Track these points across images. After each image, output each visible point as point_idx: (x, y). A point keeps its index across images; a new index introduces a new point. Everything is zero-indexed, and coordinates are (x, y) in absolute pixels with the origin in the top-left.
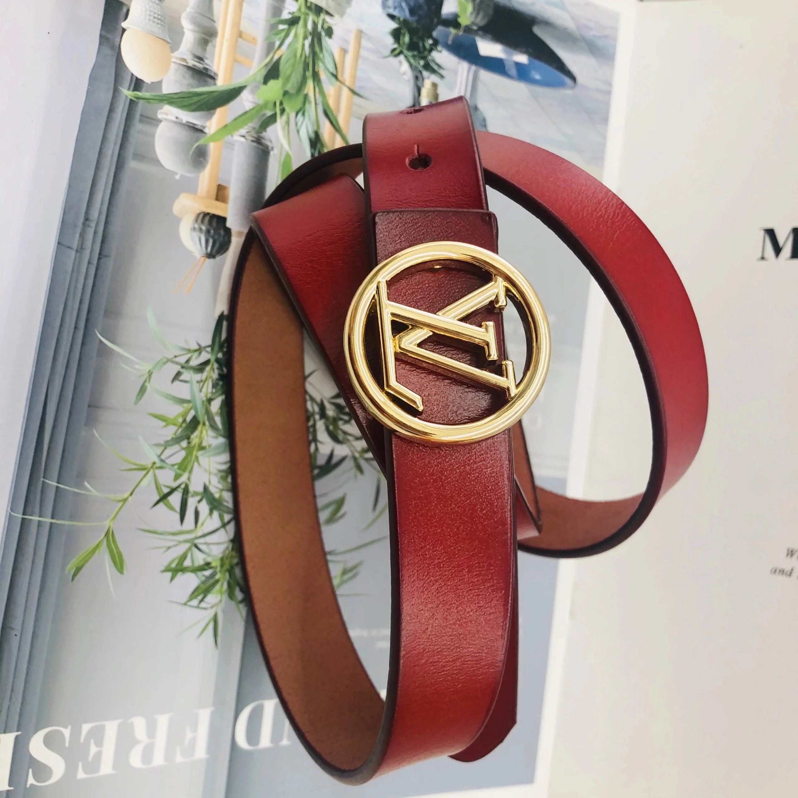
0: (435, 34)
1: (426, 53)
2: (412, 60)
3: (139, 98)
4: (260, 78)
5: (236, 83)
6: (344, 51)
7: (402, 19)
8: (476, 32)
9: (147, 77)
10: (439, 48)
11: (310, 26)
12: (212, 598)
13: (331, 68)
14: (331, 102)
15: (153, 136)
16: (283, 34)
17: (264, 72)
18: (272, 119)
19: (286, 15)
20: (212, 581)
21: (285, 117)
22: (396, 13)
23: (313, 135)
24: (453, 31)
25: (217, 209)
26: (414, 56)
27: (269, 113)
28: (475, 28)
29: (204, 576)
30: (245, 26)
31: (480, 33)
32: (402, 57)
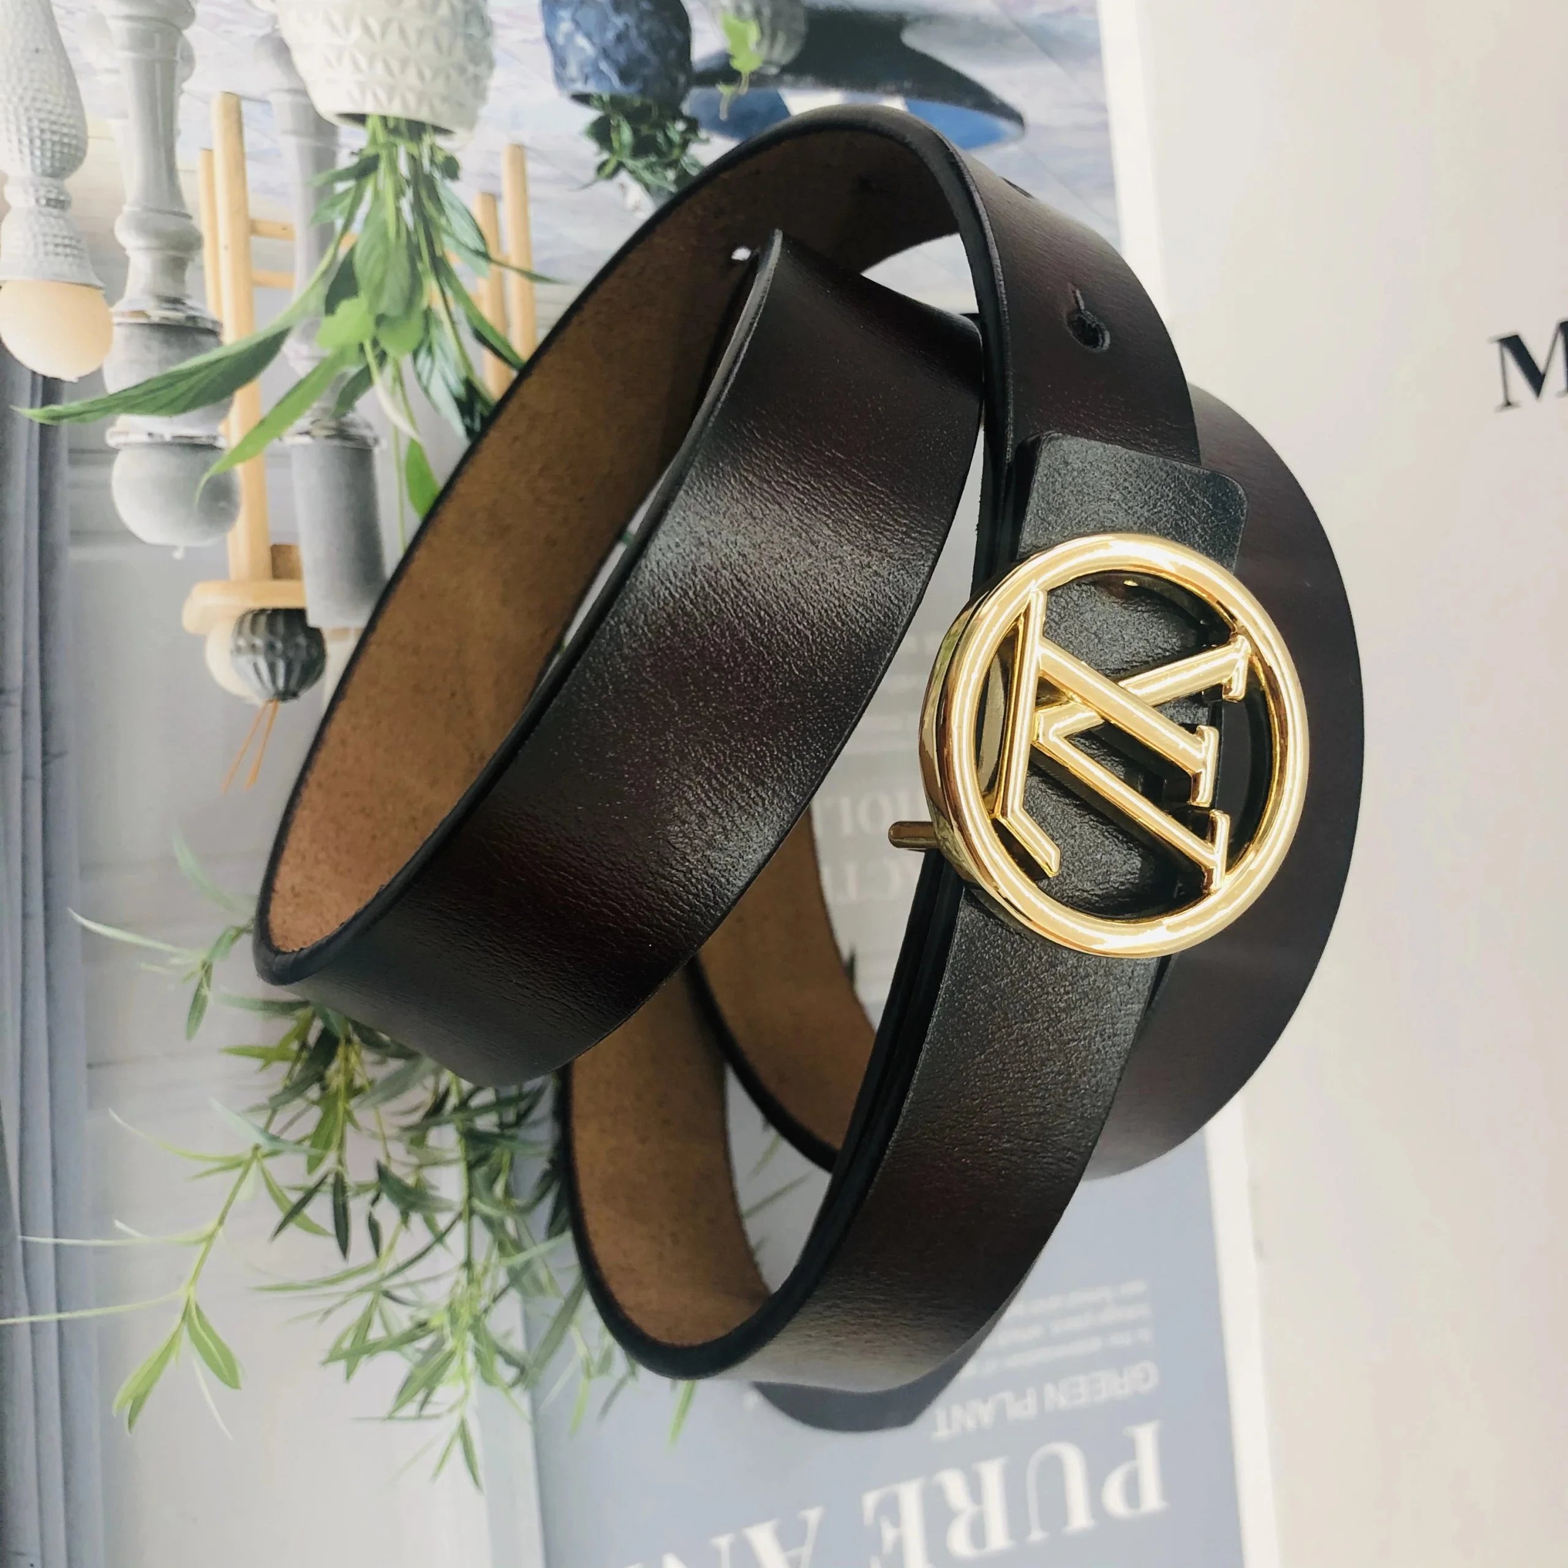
0: (686, 108)
1: (676, 152)
2: (648, 176)
3: (59, 417)
4: (317, 301)
5: (264, 329)
6: (492, 199)
7: (606, 97)
8: (778, 79)
9: (66, 370)
10: (703, 134)
11: (404, 168)
12: (446, 1392)
13: (473, 242)
14: (487, 310)
15: (106, 486)
16: (348, 201)
17: (323, 290)
18: (364, 379)
19: (345, 161)
20: (438, 1358)
21: (389, 369)
22: (591, 88)
23: (460, 390)
24: (725, 91)
25: (281, 597)
26: (650, 167)
27: (353, 370)
28: (773, 71)
29: (418, 1350)
30: (259, 207)
31: (788, 78)
32: (623, 176)
